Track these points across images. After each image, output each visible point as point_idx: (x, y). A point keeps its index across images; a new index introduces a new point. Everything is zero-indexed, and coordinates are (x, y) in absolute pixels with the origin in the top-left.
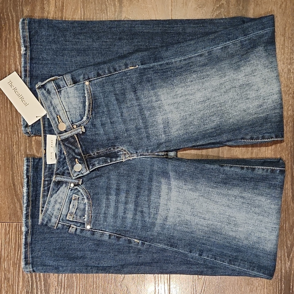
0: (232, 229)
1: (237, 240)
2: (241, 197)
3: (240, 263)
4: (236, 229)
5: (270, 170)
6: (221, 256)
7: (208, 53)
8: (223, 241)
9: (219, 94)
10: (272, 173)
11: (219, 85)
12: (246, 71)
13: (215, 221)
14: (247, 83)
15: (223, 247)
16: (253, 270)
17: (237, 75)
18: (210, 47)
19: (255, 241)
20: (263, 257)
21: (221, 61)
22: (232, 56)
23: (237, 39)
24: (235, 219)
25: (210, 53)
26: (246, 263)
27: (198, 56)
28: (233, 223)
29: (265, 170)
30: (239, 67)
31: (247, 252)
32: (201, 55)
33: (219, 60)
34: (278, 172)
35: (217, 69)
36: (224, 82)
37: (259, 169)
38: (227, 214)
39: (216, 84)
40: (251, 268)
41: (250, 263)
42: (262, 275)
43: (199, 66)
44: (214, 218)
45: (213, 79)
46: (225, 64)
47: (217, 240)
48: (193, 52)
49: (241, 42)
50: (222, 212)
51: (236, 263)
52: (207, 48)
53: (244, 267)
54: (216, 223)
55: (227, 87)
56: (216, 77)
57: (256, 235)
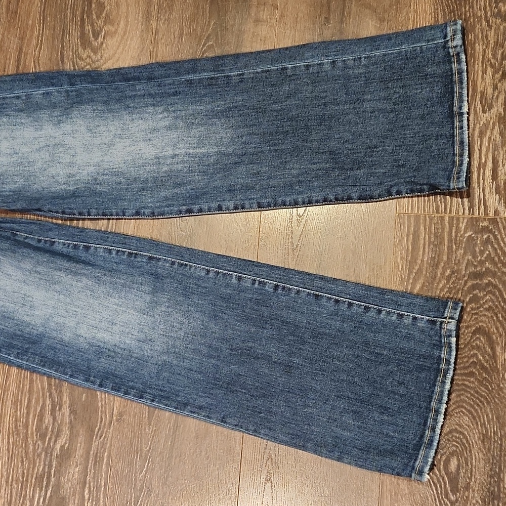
0: (27, 313)
1: (31, 327)
2: (36, 272)
3: (29, 357)
4: (32, 312)
5: (71, 245)
6: (7, 348)
7: (26, 96)
8: (15, 328)
9: (29, 150)
10: (74, 249)
11: (32, 138)
12: (65, 129)
13: (7, 301)
14: (63, 143)
15: (14, 336)
16: (44, 366)
17: (55, 131)
18: (29, 89)
19: (52, 327)
20: (59, 350)
21: (41, 109)
22: (54, 106)
23: (61, 86)
24: (31, 299)
25: (28, 97)
26: (37, 357)
27: (14, 97)
28: (29, 305)
29: (66, 246)
30: (59, 122)
31: (41, 343)
32: (18, 97)
33: (38, 107)
34: (81, 248)
35: (34, 117)
36: (38, 136)
37: (59, 243)
38: (22, 292)
39: (29, 137)
40: (42, 363)
41: (42, 357)
42: (53, 372)
43: (13, 111)
44: (6, 297)
45: (26, 129)
46: (44, 115)
47: (7, 327)
48: (9, 91)
49: (67, 91)
50: (16, 289)
51: (25, 357)
52: (26, 90)
53: (33, 362)
54: (8, 304)
55: (40, 143)
56: (31, 128)
57: (54, 320)
